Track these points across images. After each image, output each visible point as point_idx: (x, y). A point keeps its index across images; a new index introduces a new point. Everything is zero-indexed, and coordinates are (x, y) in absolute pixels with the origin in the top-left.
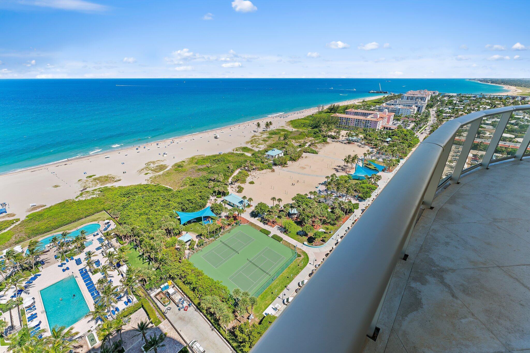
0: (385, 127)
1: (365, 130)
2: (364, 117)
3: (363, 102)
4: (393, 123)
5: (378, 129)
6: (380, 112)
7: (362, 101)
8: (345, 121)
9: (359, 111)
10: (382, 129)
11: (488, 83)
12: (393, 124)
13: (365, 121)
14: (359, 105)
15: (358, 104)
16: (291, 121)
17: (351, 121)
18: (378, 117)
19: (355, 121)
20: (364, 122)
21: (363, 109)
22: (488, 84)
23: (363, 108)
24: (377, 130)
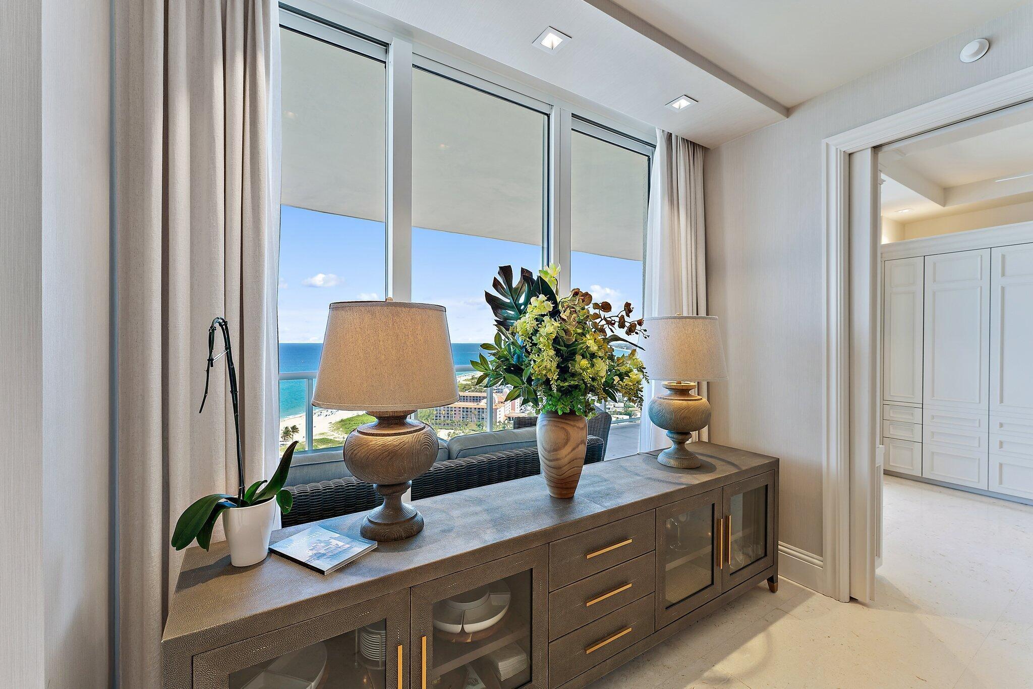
0: (509, 418)
1: (479, 426)
2: (476, 404)
3: (472, 379)
4: (521, 409)
5: (500, 422)
6: (498, 394)
7: (471, 377)
8: (444, 413)
9: (467, 394)
10: (506, 422)
11: (623, 348)
12: (522, 411)
13: (477, 409)
14: (467, 385)
15: (465, 383)
16: (342, 421)
17: (455, 412)
18: (497, 402)
19: (461, 411)
20: (476, 413)
21: (473, 391)
22: (624, 350)
23: (473, 389)
24: (498, 424)
